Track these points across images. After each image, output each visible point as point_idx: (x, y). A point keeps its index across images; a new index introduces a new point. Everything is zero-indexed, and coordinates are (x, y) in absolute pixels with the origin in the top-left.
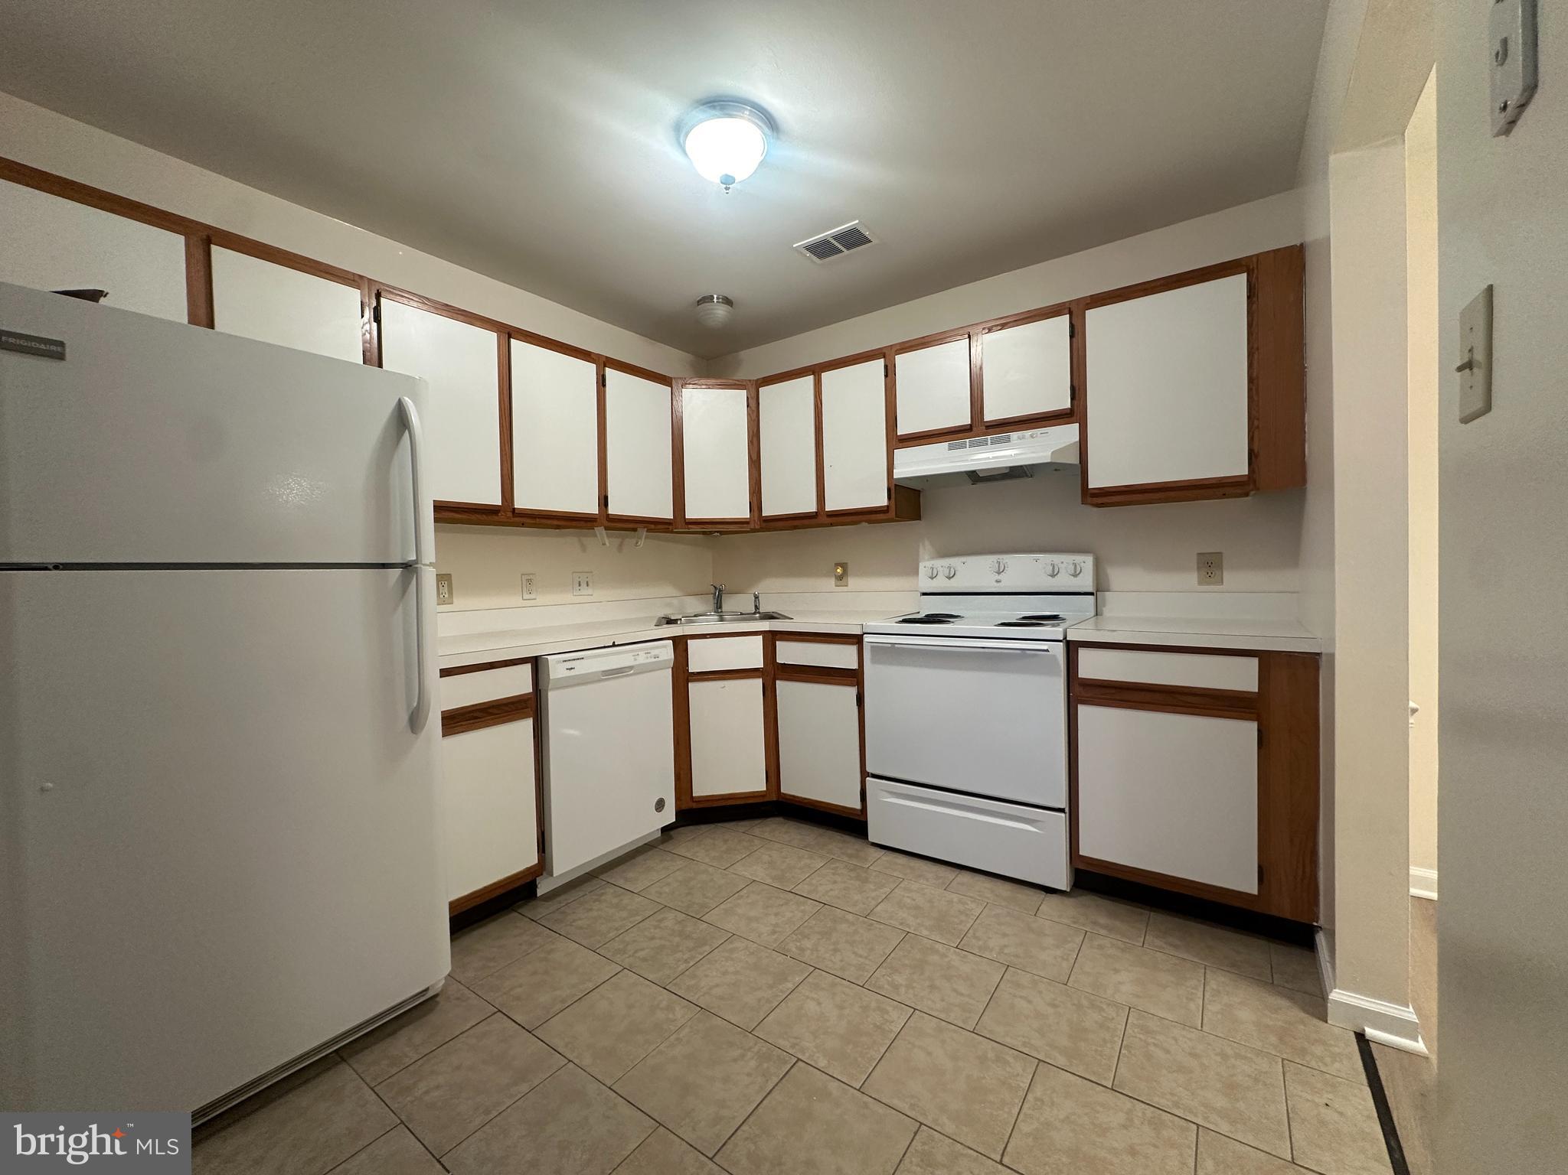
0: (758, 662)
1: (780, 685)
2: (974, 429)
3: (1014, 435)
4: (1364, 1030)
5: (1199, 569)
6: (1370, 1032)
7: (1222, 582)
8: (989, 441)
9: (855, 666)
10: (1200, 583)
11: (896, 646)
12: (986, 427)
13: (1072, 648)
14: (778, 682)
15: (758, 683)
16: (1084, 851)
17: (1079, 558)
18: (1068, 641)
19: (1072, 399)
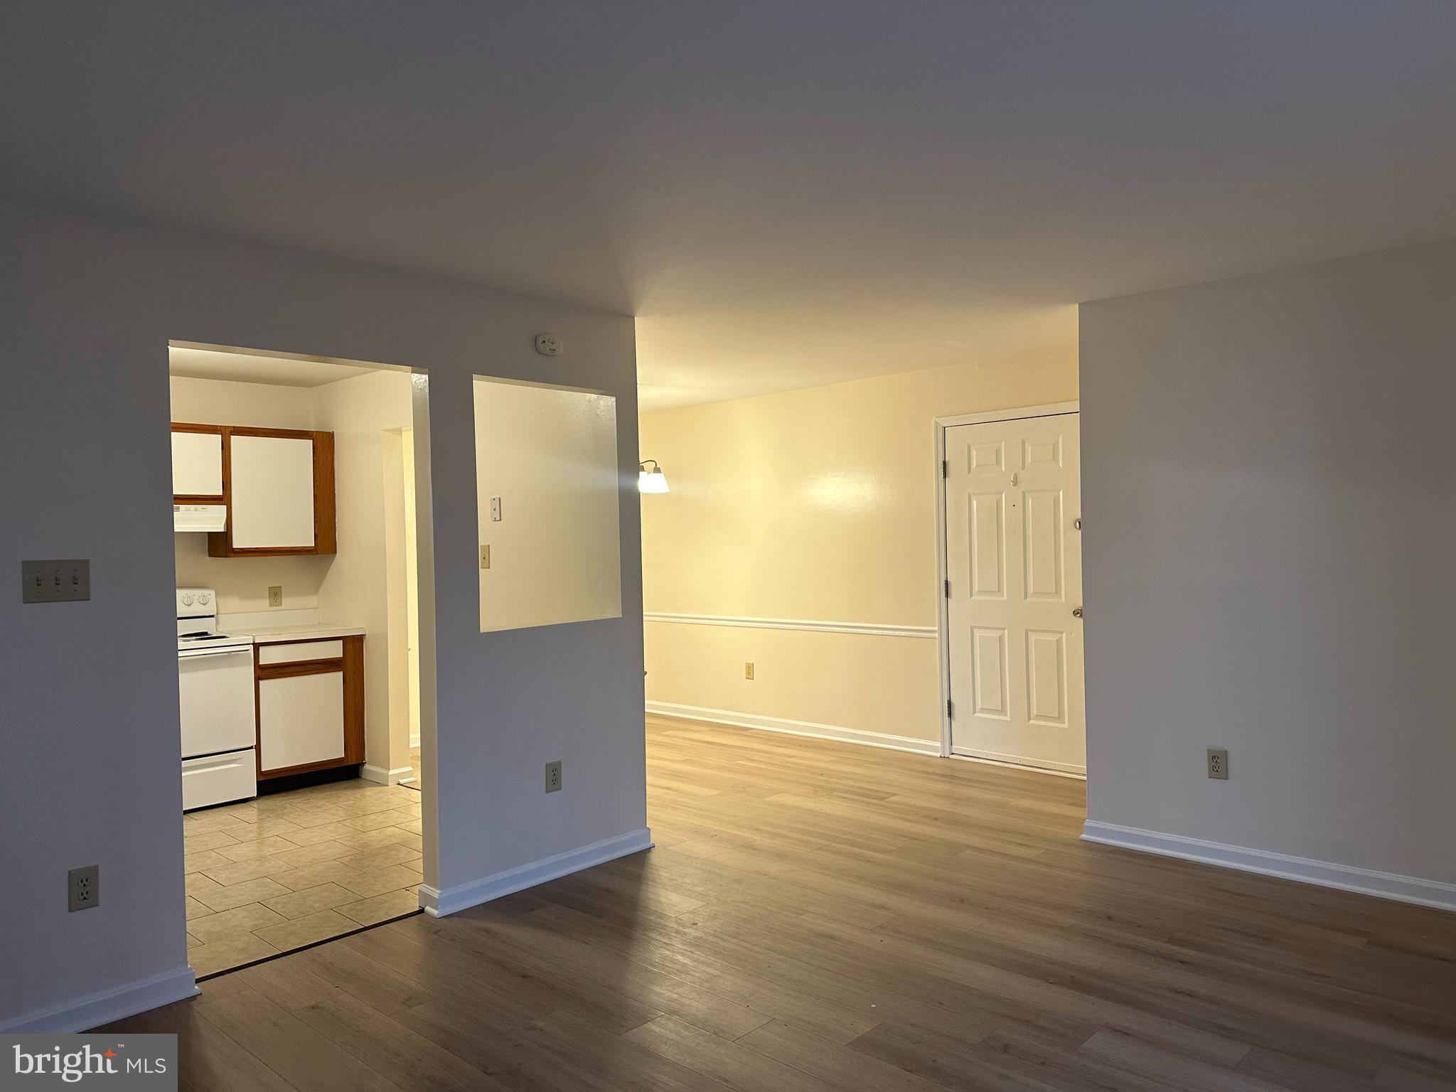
3: (183, 507)
4: (400, 782)
5: (269, 597)
7: (284, 605)
10: (271, 605)
13: (257, 646)
16: (265, 768)
17: (206, 592)
18: (254, 644)
19: (223, 489)
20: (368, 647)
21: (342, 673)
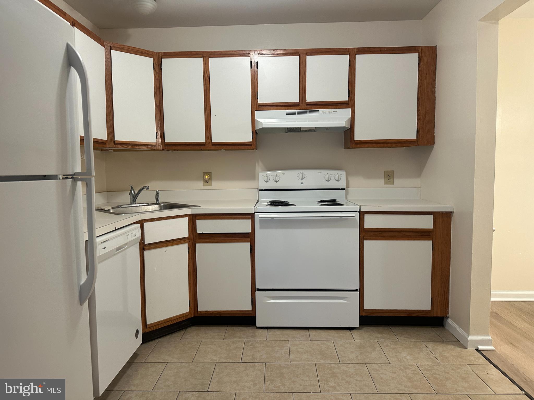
0: (186, 234)
1: (199, 246)
2: (300, 105)
3: (321, 111)
4: (478, 347)
5: (385, 177)
6: (480, 348)
7: (393, 184)
8: (308, 112)
9: (249, 231)
10: (386, 183)
11: (275, 218)
12: (307, 105)
14: (197, 245)
15: (184, 247)
16: (366, 307)
17: (340, 172)
18: (359, 212)
19: (349, 96)
20: (455, 223)
21: (431, 242)
